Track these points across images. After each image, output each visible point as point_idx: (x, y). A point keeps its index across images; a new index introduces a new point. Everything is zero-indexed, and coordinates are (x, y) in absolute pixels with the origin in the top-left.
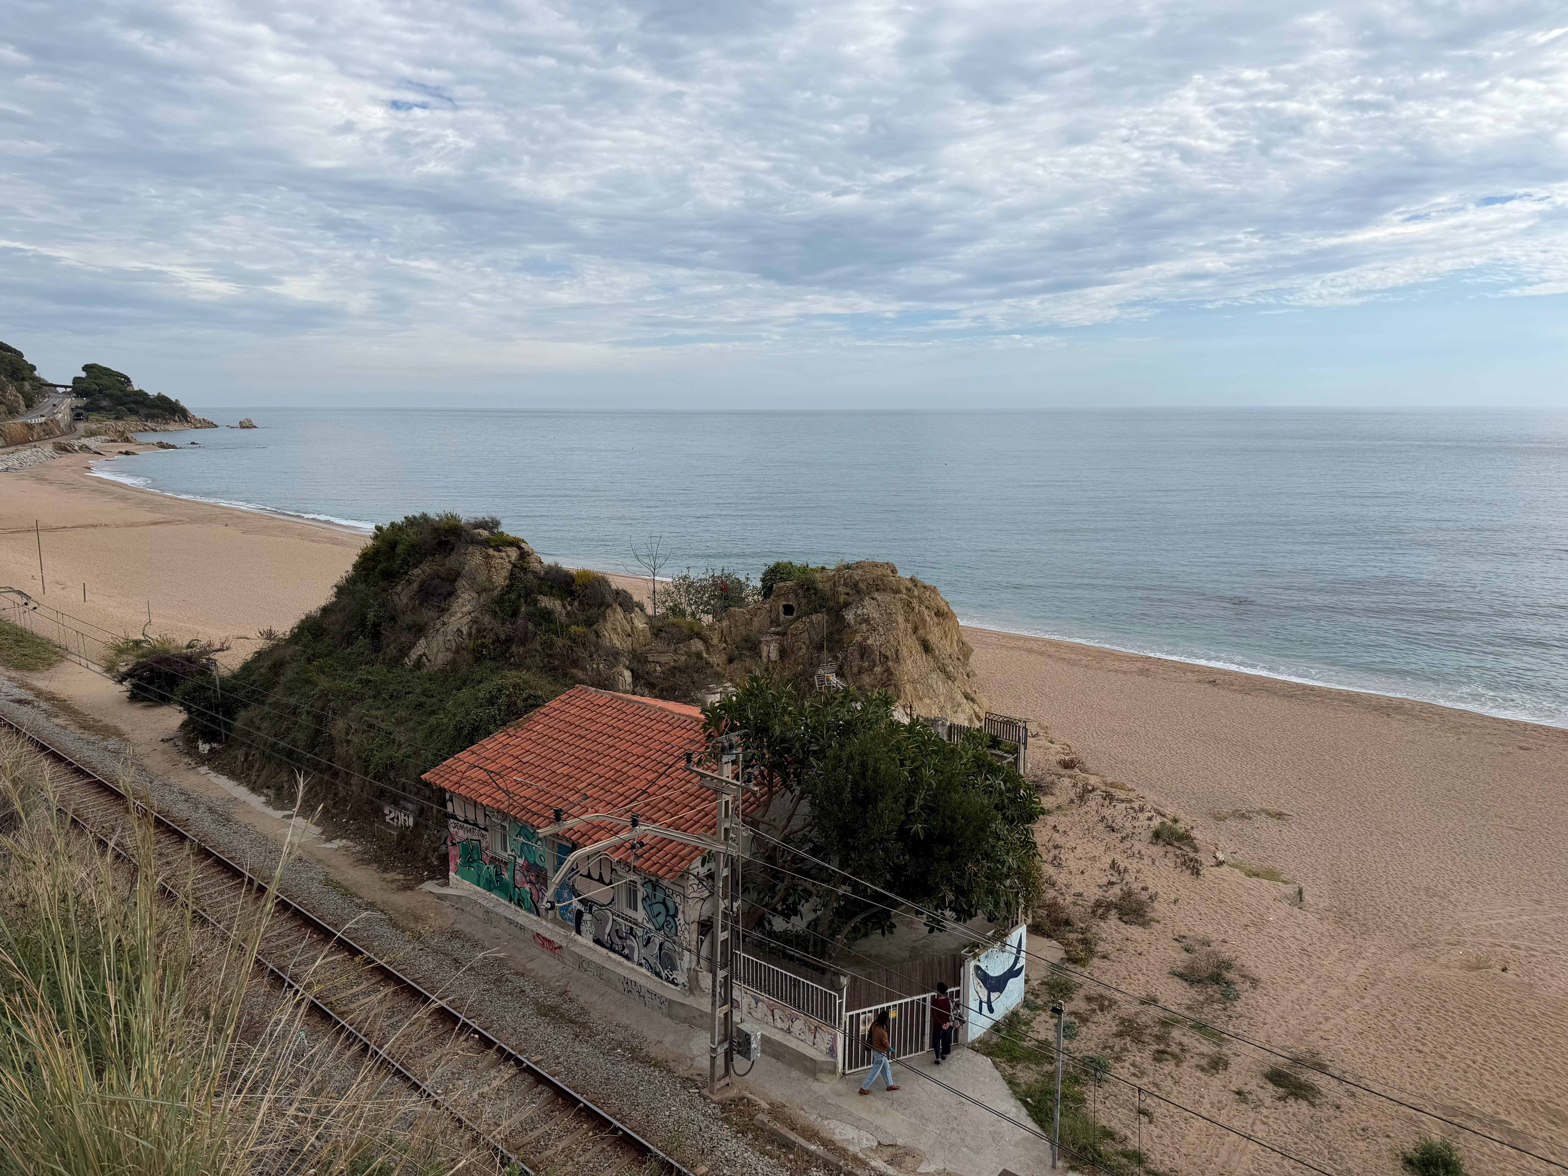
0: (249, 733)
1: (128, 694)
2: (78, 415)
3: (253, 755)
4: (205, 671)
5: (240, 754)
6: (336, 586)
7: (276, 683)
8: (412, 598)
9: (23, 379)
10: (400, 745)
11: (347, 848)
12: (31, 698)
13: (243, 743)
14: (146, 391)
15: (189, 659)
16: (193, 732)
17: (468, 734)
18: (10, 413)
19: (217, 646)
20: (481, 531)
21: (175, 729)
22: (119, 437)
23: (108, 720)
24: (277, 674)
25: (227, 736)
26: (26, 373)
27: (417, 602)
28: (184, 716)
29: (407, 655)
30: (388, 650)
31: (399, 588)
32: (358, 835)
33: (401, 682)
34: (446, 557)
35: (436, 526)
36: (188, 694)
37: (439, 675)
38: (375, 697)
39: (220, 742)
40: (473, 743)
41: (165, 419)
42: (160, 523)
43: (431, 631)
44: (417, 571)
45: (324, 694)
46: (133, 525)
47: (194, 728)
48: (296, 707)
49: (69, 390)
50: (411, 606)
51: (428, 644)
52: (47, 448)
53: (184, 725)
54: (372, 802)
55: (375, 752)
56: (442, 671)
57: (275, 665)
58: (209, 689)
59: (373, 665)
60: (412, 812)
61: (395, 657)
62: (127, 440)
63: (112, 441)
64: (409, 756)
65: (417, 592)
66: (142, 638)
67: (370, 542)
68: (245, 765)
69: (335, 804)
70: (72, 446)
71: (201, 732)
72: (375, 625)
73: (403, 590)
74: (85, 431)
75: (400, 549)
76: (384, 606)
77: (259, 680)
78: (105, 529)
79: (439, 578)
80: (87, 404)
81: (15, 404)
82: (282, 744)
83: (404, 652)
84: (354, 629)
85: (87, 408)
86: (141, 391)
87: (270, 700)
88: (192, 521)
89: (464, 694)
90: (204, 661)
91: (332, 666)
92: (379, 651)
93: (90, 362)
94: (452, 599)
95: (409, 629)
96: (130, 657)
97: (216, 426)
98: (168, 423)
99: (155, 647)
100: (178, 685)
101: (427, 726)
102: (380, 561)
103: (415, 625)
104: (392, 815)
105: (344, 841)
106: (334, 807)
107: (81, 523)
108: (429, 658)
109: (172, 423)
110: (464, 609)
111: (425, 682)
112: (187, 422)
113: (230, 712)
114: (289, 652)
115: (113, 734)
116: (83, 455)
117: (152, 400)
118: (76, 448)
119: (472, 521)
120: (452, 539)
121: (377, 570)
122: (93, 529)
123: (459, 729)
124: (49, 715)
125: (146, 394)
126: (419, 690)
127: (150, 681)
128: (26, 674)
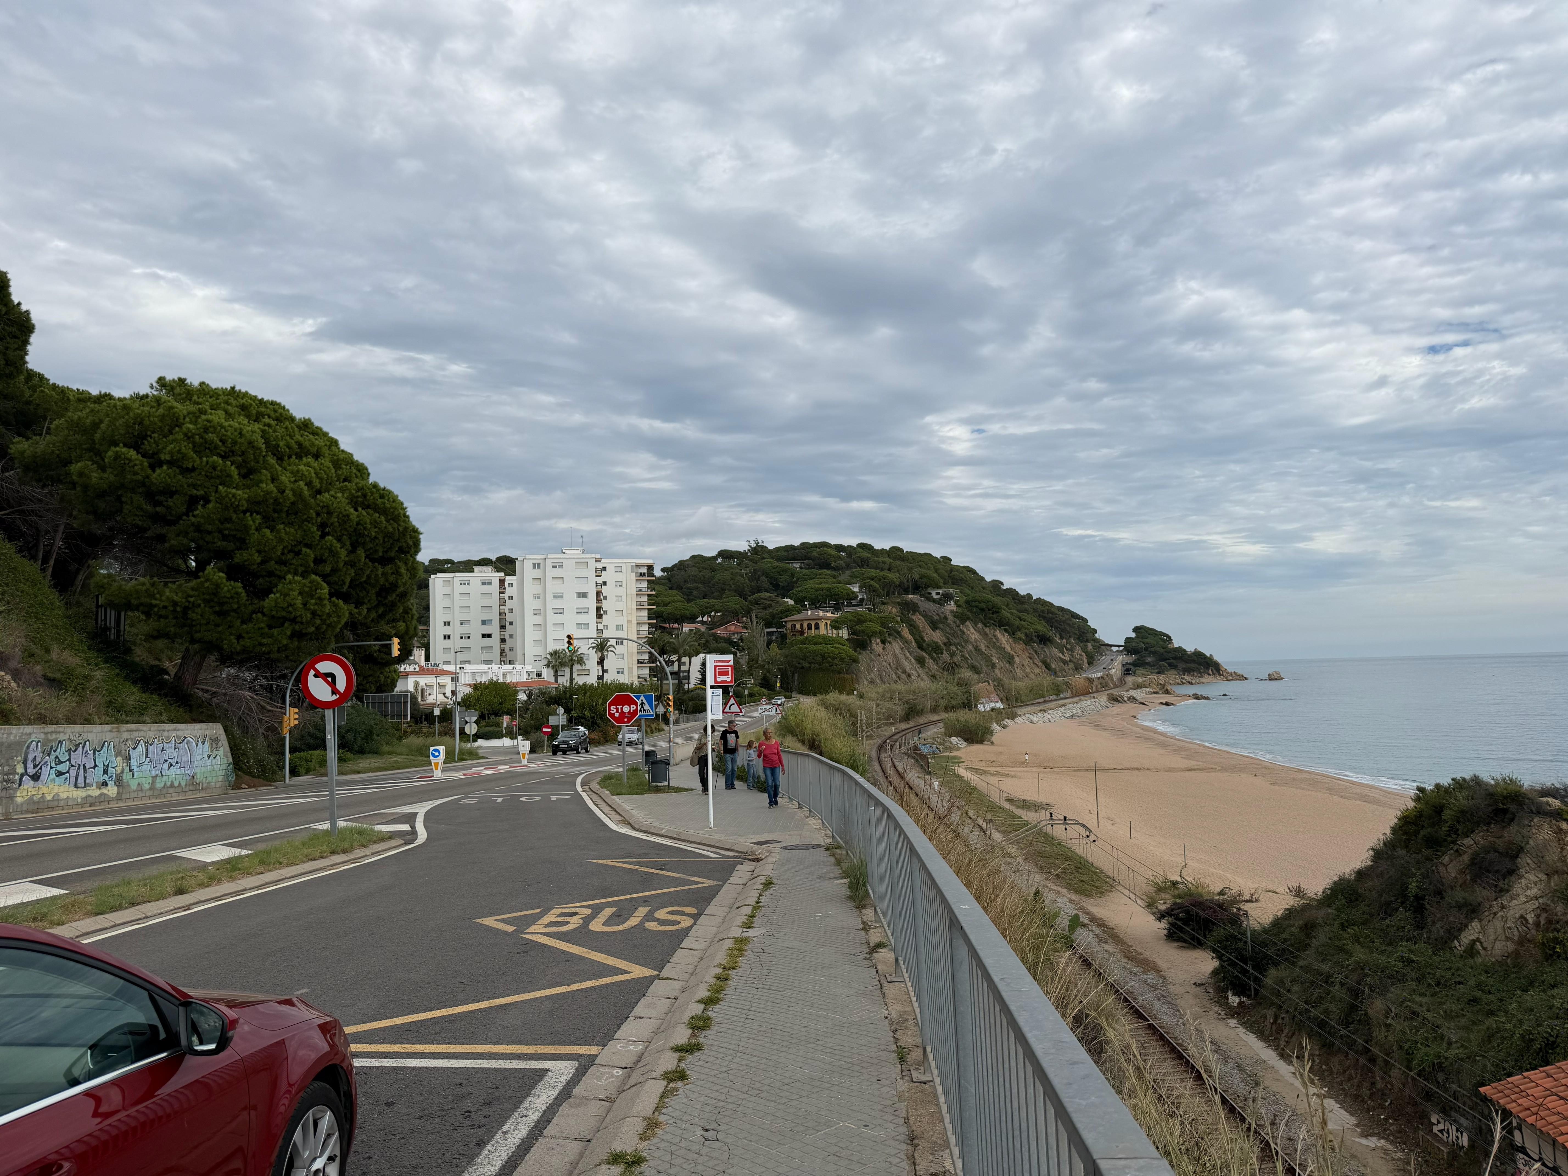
0: (1278, 994)
1: (1165, 932)
2: (1128, 670)
3: (1283, 1018)
4: (1235, 921)
5: (1270, 1013)
6: (1373, 849)
7: (1307, 946)
8: (1462, 872)
9: (1087, 641)
10: (1450, 1044)
11: (1386, 1151)
12: (1086, 921)
13: (1273, 1004)
14: (1184, 647)
15: (1221, 906)
16: (1224, 981)
17: (1540, 1049)
18: (1076, 669)
19: (1247, 897)
20: (1550, 800)
21: (1207, 975)
22: (1160, 689)
23: (1147, 954)
24: (1308, 936)
25: (1257, 992)
26: (1089, 635)
27: (1468, 877)
28: (1215, 963)
29: (1456, 938)
30: (1434, 929)
31: (1446, 859)
32: (1400, 1139)
33: (1450, 969)
34: (1504, 827)
35: (1491, 790)
36: (1220, 942)
37: (1497, 968)
38: (1418, 980)
39: (1249, 997)
40: (1547, 1063)
41: (1200, 673)
42: (1195, 770)
43: (1486, 914)
44: (1468, 841)
45: (1360, 967)
46: (1170, 770)
47: (1224, 977)
48: (1329, 976)
49: (1121, 648)
50: (1460, 881)
51: (1483, 930)
52: (1103, 699)
53: (1215, 973)
54: (1415, 1104)
55: (1419, 1045)
56: (1501, 963)
57: (1306, 925)
58: (1240, 940)
59: (1416, 943)
60: (1466, 1129)
61: (1442, 938)
62: (1167, 692)
63: (1155, 693)
64: (1462, 1060)
65: (1469, 865)
66: (1179, 879)
67: (1411, 805)
68: (1274, 1028)
69: (1372, 1094)
70: (1122, 697)
71: (1232, 983)
72: (1418, 898)
73: (1451, 861)
74: (1133, 684)
75: (1447, 814)
76: (1427, 877)
77: (1290, 940)
78: (1148, 772)
79: (1496, 851)
80: (1135, 661)
81: (1080, 662)
82: (1314, 1012)
83: (1454, 933)
84: (1393, 899)
85: (1135, 664)
86: (1180, 648)
87: (1301, 963)
88: (1224, 769)
89: (1532, 997)
90: (1235, 910)
91: (1368, 936)
92: (1423, 928)
93: (1139, 624)
94: (1513, 878)
95: (1460, 907)
96: (1168, 896)
97: (1246, 679)
98: (1202, 677)
99: (1189, 889)
100: (1210, 931)
101: (1484, 1027)
102: (1423, 826)
103: (1466, 904)
104: (1441, 1127)
105: (1382, 1141)
106: (1370, 1098)
107: (1128, 765)
108: (1485, 945)
109: (1206, 676)
110: (1529, 893)
111: (1480, 974)
112: (1220, 675)
113: (1261, 968)
114: (1322, 913)
115: (1153, 969)
116: (1130, 705)
117: (1189, 656)
118: (1126, 699)
119: (1538, 787)
120: (1513, 807)
121: (1420, 836)
122: (1137, 772)
123: (1527, 1040)
124: (1101, 940)
125: (1185, 650)
126: (1472, 982)
127: (1186, 922)
128: (1083, 899)
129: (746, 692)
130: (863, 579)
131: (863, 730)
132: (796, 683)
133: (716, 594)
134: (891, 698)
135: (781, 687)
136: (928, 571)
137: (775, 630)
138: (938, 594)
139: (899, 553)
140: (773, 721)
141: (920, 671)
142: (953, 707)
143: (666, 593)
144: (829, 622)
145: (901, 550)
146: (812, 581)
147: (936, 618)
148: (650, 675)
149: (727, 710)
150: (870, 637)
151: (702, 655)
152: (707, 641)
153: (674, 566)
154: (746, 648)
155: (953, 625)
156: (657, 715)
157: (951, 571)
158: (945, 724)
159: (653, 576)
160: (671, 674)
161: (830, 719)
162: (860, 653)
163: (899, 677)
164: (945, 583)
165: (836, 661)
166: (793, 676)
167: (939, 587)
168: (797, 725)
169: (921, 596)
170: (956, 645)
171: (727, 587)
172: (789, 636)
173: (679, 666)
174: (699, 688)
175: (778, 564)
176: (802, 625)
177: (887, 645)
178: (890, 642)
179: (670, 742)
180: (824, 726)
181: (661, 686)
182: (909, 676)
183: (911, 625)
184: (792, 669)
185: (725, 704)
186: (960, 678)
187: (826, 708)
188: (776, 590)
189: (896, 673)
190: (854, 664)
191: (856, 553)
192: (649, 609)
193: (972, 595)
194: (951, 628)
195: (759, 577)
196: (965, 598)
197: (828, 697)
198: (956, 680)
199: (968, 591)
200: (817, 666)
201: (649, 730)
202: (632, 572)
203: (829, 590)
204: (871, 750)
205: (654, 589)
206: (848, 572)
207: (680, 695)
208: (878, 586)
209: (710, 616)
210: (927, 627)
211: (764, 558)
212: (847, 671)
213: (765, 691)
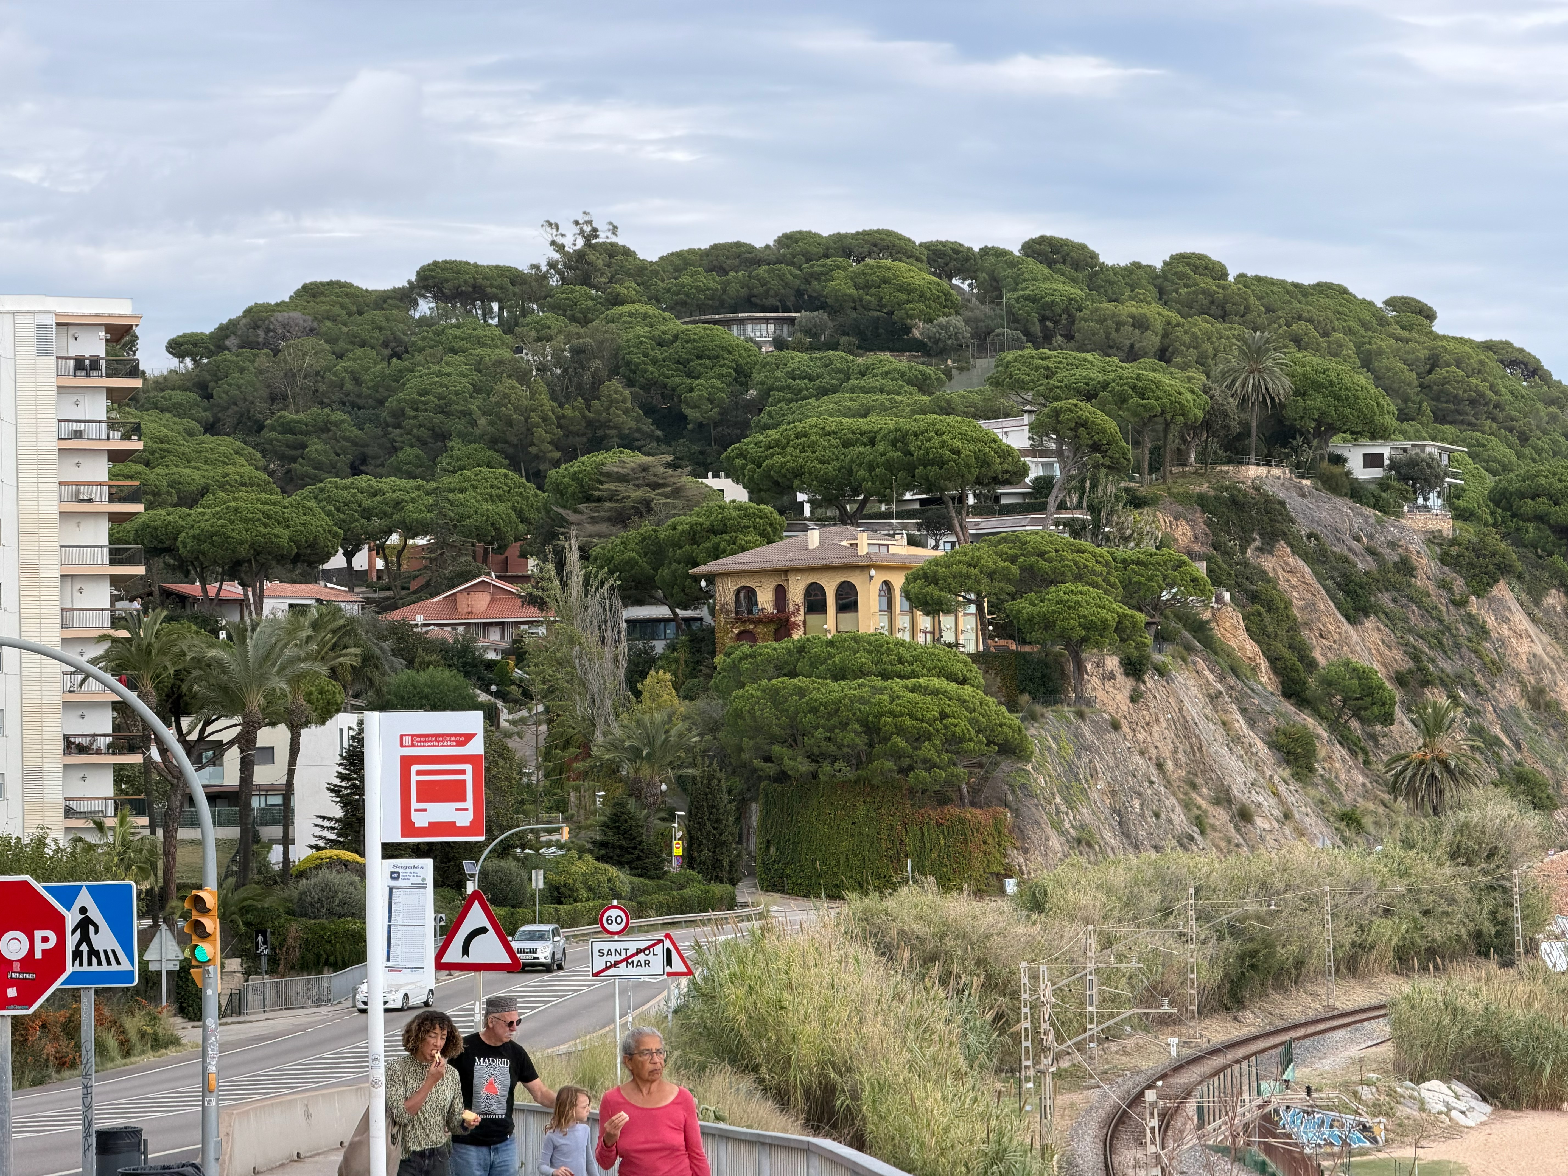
129: (538, 881)
130: (1049, 396)
131: (1040, 1049)
132: (753, 843)
133: (408, 453)
134: (1166, 912)
135: (689, 860)
136: (1332, 365)
137: (663, 611)
138: (1372, 461)
139: (1206, 283)
140: (656, 1005)
141: (1292, 793)
142: (1432, 952)
143: (188, 447)
144: (898, 581)
145: (1216, 271)
146: (827, 403)
147: (1364, 564)
148: (118, 806)
149: (453, 955)
150: (1076, 647)
151: (345, 720)
152: (367, 659)
153: (226, 330)
154: (536, 688)
155: (1439, 599)
156: (150, 979)
157: (1433, 362)
158: (1398, 1024)
159: (134, 371)
160: (213, 798)
161: (899, 997)
162: (1032, 717)
163: (1199, 822)
164: (1403, 416)
165: (927, 750)
166: (741, 815)
167: (1377, 433)
168: (759, 1025)
169: (1301, 469)
170: (1447, 683)
171: (458, 425)
172: (726, 639)
173: (247, 766)
174: (332, 863)
175: (676, 325)
176: (780, 593)
177: (1151, 681)
178: (1161, 671)
179: (207, 1089)
180: (874, 1028)
181: (169, 853)
182: (1244, 816)
183: (1254, 597)
184: (738, 783)
185: (446, 933)
186: (1463, 829)
187: (886, 951)
188: (668, 440)
189: (1187, 805)
190: (1006, 765)
191: (1017, 281)
192: (114, 518)
193: (1523, 467)
194: (1429, 611)
195: (597, 383)
196: (1490, 481)
197: (891, 903)
198: (1447, 836)
199: (1502, 451)
200: (847, 772)
201: (112, 1042)
202: (43, 351)
203: (899, 439)
204: (1075, 1133)
205: (136, 430)
206: (984, 365)
207: (252, 889)
208: (1112, 426)
209: (380, 550)
210: (1326, 605)
211: (617, 301)
212: (975, 791)
213: (622, 877)
